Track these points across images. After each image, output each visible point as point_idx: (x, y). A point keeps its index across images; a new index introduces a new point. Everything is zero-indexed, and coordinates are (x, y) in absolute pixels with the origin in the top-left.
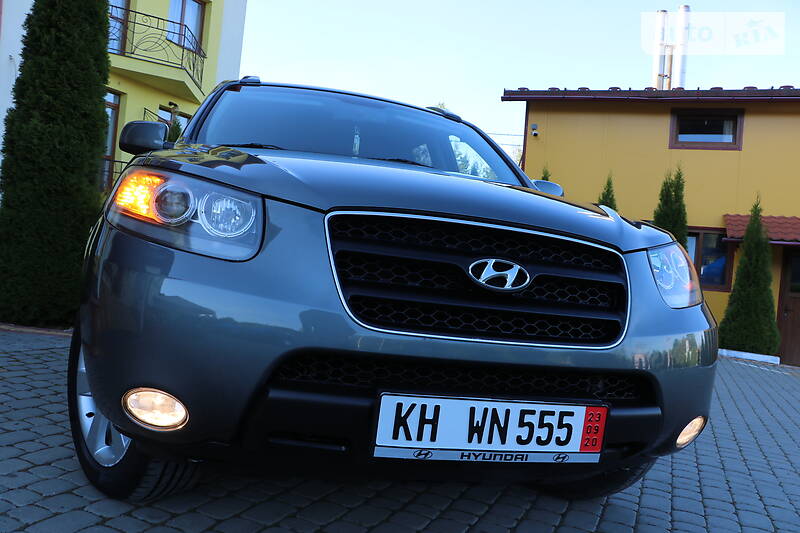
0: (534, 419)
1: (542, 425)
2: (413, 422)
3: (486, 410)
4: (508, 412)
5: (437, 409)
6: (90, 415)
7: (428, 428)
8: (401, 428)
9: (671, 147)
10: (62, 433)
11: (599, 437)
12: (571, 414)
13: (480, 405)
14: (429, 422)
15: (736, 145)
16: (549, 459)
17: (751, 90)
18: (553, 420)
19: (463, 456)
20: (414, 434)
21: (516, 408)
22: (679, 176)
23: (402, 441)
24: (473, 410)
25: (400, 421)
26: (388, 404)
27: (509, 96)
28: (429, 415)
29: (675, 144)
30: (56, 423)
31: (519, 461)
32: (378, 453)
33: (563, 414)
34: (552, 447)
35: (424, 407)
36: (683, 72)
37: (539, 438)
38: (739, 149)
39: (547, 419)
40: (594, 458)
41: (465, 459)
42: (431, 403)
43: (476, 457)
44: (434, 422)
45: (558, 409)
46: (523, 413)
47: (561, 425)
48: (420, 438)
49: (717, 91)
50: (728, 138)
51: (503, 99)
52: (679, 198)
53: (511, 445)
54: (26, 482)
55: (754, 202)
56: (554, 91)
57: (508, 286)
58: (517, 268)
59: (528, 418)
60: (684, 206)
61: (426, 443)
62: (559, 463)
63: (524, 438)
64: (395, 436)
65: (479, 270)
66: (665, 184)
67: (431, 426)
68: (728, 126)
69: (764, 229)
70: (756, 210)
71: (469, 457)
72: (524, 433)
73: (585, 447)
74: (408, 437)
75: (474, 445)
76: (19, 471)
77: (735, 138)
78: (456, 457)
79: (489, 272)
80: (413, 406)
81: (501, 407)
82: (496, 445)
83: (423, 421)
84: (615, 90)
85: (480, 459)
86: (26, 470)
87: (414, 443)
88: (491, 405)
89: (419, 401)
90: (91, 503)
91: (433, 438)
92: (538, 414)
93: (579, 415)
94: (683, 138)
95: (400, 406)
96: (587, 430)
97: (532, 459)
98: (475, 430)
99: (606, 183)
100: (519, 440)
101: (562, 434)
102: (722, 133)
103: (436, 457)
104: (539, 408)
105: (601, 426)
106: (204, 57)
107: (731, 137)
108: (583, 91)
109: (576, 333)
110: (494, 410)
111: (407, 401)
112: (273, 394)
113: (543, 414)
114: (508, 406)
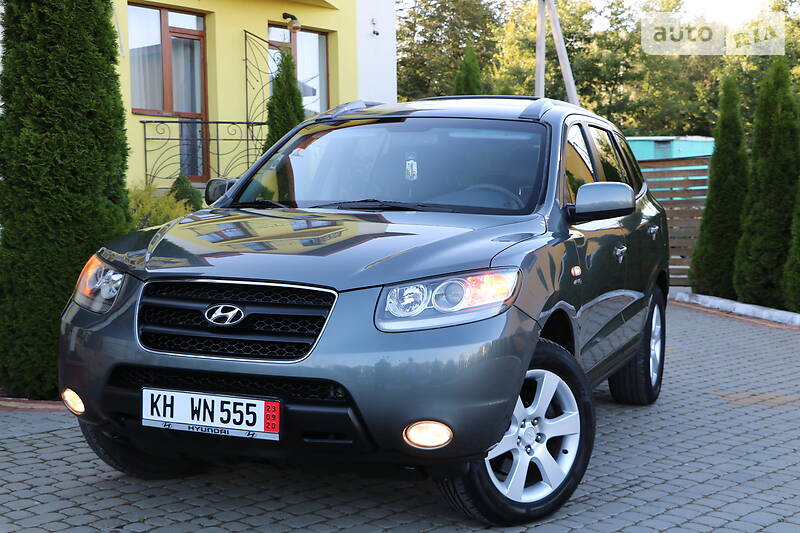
0: (230, 407)
1: (235, 412)
2: (160, 405)
3: (200, 400)
4: (213, 402)
5: (172, 398)
7: (168, 409)
11: (277, 422)
12: (255, 405)
13: (197, 397)
14: (169, 406)
16: (243, 435)
18: (243, 409)
19: (189, 428)
20: (161, 413)
21: (218, 399)
23: (156, 416)
24: (192, 399)
25: (154, 405)
26: (147, 393)
28: (169, 402)
31: (223, 434)
32: (144, 423)
33: (248, 405)
35: (165, 397)
37: (234, 420)
39: (238, 408)
40: (275, 437)
41: (191, 430)
42: (169, 394)
43: (197, 429)
44: (171, 406)
45: (245, 401)
46: (223, 403)
47: (248, 413)
48: (164, 416)
53: (217, 423)
57: (227, 322)
58: (237, 309)
59: (226, 406)
61: (168, 418)
62: (251, 438)
63: (225, 419)
64: (152, 414)
65: (210, 314)
67: (170, 408)
71: (193, 429)
72: (225, 416)
73: (267, 427)
74: (159, 414)
75: (195, 422)
78: (186, 428)
79: (218, 313)
80: (159, 396)
81: (209, 398)
82: (208, 422)
83: (165, 405)
85: (200, 430)
87: (162, 418)
88: (203, 397)
89: (163, 393)
91: (172, 416)
92: (232, 404)
93: (260, 407)
95: (152, 395)
96: (267, 417)
97: (232, 433)
98: (195, 412)
100: (222, 419)
101: (250, 418)
103: (175, 427)
104: (233, 400)
105: (277, 414)
110: (205, 400)
111: (156, 393)
113: (235, 404)
114: (213, 398)
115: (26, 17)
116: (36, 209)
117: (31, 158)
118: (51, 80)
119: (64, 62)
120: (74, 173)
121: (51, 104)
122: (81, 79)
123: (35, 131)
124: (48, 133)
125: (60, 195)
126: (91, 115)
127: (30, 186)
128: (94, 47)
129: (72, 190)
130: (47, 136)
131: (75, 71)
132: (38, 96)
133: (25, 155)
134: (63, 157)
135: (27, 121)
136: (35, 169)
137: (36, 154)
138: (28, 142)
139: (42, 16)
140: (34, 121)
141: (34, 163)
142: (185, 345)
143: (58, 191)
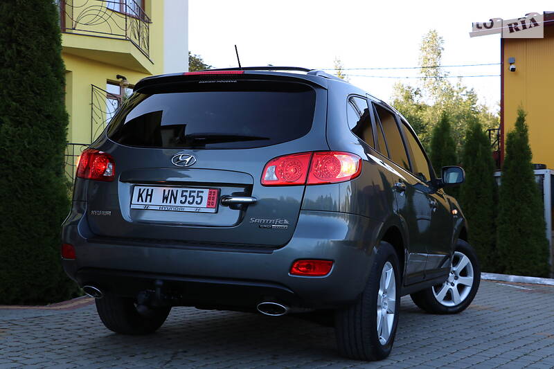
115: (9, 52)
116: (10, 178)
117: (8, 144)
118: (24, 94)
119: (33, 82)
120: (36, 154)
121: (23, 109)
122: (44, 93)
123: (11, 126)
124: (20, 128)
125: (27, 168)
126: (48, 117)
127: (7, 162)
128: (52, 74)
129: (34, 165)
130: (19, 130)
131: (40, 88)
132: (14, 103)
133: (5, 141)
134: (29, 143)
135: (6, 119)
136: (11, 151)
137: (12, 141)
138: (7, 133)
139: (19, 52)
140: (11, 120)
141: (11, 147)
143: (26, 166)
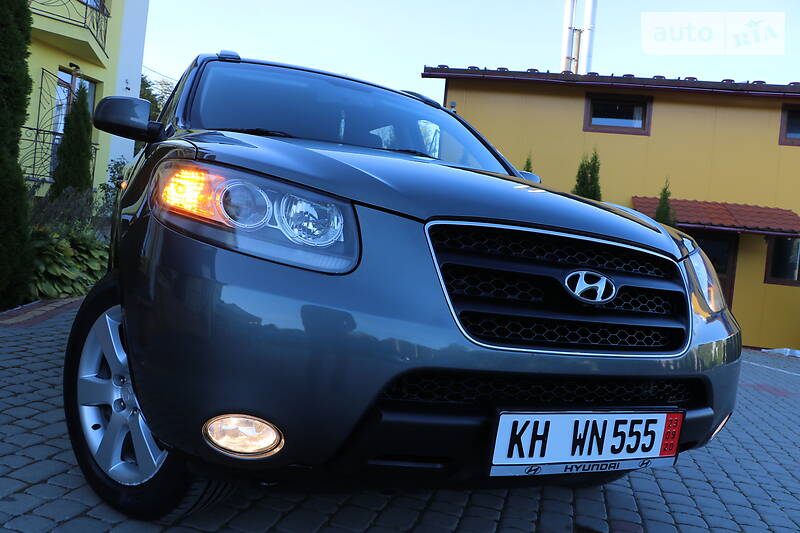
0: (626, 429)
1: (632, 434)
2: (526, 439)
3: (588, 422)
4: (605, 422)
5: (547, 424)
6: (95, 427)
7: (539, 444)
8: (516, 446)
9: (585, 130)
10: (42, 443)
11: (675, 441)
12: (655, 421)
13: (583, 418)
14: (539, 438)
15: (645, 131)
16: (636, 466)
17: (660, 79)
18: (641, 428)
19: (566, 468)
20: (526, 450)
21: (612, 418)
22: (595, 159)
23: (516, 459)
24: (576, 423)
25: (515, 439)
26: (506, 421)
27: (429, 73)
28: (540, 432)
29: (588, 127)
30: (29, 431)
31: (612, 469)
32: (494, 472)
33: (648, 422)
34: (639, 454)
35: (536, 424)
36: (590, 56)
37: (629, 446)
38: (648, 134)
39: (636, 428)
40: (671, 462)
41: (568, 471)
42: (542, 418)
43: (577, 468)
44: (544, 438)
45: (645, 417)
46: (618, 423)
47: (647, 433)
48: (531, 454)
49: (629, 78)
50: (637, 124)
51: (424, 76)
52: (595, 179)
53: (607, 455)
54: (30, 506)
55: (663, 186)
56: (473, 69)
57: (599, 299)
58: (604, 279)
59: (621, 428)
60: (599, 188)
61: (536, 459)
62: (643, 469)
63: (617, 447)
64: (510, 455)
65: (574, 282)
66: (582, 166)
67: (541, 441)
68: (638, 112)
69: (671, 211)
70: (665, 194)
71: (571, 469)
73: (663, 451)
74: (521, 455)
75: (577, 458)
76: (15, 493)
77: (644, 124)
78: (560, 470)
79: (582, 286)
80: (528, 423)
81: (600, 418)
82: (595, 457)
83: (535, 437)
84: (533, 72)
85: (580, 470)
86: (21, 491)
87: (526, 460)
88: (591, 417)
89: (532, 418)
90: (114, 525)
91: (543, 454)
92: (629, 424)
93: (662, 418)
94: (596, 121)
95: (515, 424)
96: (666, 435)
97: (622, 467)
98: (578, 443)
99: (525, 163)
100: (613, 447)
101: (646, 440)
102: (632, 118)
103: (544, 471)
104: (630, 417)
105: (677, 430)
106: (108, 15)
107: (641, 122)
108: (502, 71)
109: (649, 341)
110: (595, 422)
111: (522, 419)
112: (387, 417)
113: (634, 422)
114: (605, 417)
142: (551, 336)
